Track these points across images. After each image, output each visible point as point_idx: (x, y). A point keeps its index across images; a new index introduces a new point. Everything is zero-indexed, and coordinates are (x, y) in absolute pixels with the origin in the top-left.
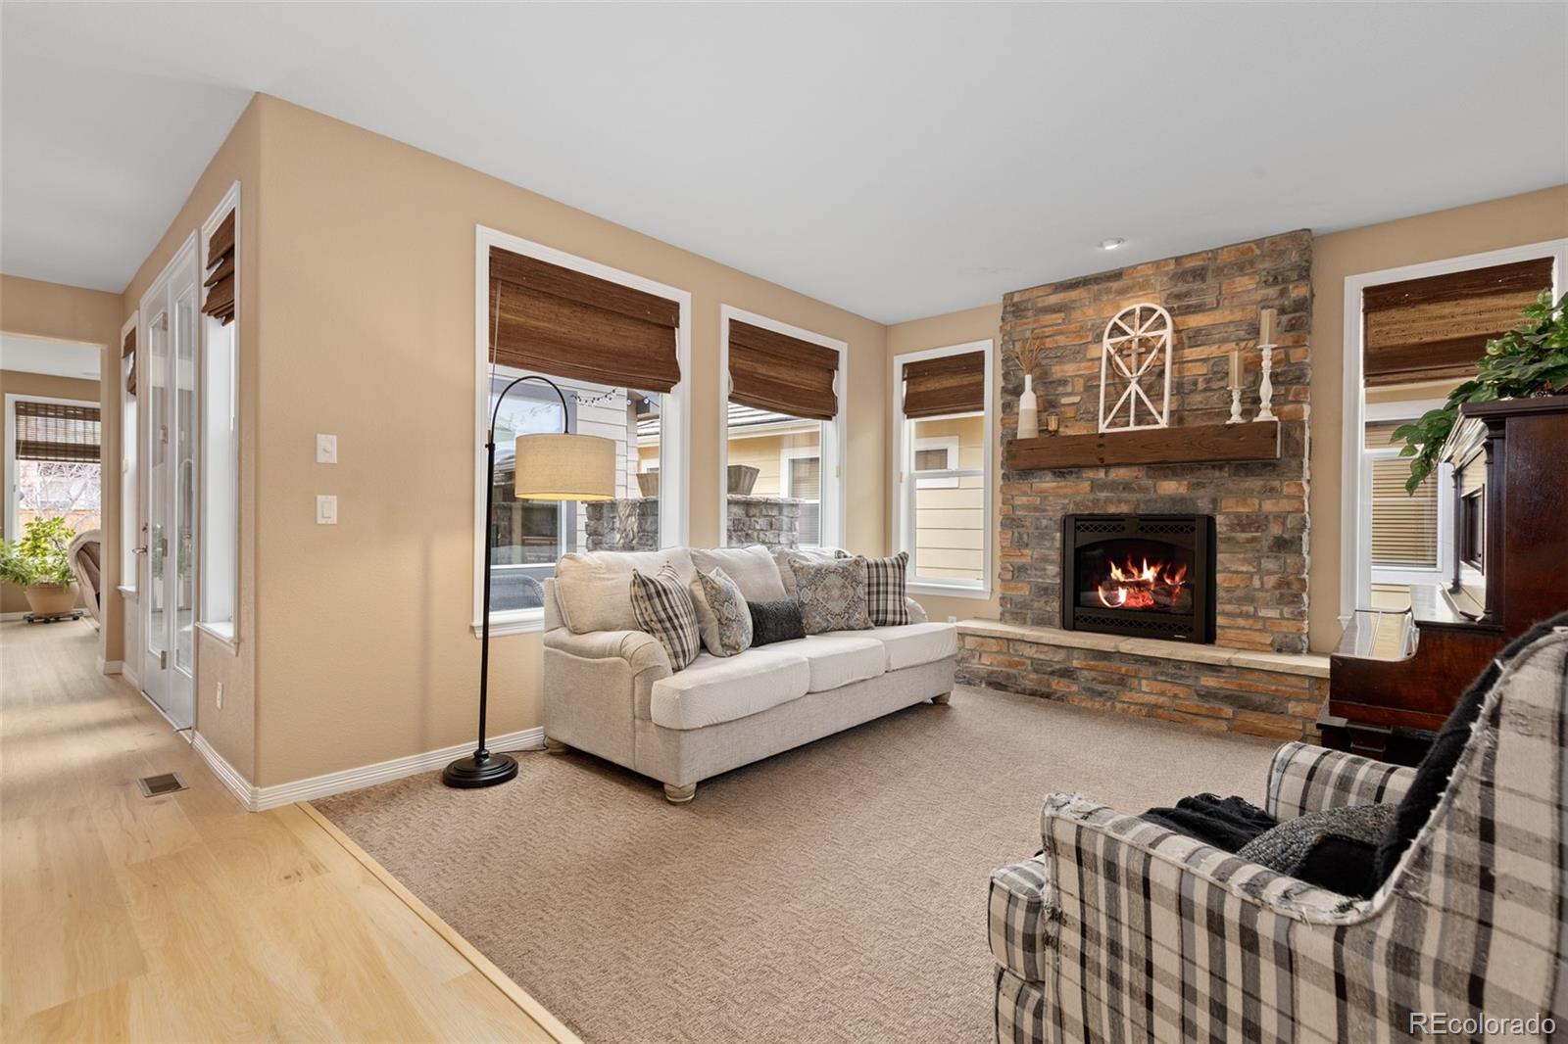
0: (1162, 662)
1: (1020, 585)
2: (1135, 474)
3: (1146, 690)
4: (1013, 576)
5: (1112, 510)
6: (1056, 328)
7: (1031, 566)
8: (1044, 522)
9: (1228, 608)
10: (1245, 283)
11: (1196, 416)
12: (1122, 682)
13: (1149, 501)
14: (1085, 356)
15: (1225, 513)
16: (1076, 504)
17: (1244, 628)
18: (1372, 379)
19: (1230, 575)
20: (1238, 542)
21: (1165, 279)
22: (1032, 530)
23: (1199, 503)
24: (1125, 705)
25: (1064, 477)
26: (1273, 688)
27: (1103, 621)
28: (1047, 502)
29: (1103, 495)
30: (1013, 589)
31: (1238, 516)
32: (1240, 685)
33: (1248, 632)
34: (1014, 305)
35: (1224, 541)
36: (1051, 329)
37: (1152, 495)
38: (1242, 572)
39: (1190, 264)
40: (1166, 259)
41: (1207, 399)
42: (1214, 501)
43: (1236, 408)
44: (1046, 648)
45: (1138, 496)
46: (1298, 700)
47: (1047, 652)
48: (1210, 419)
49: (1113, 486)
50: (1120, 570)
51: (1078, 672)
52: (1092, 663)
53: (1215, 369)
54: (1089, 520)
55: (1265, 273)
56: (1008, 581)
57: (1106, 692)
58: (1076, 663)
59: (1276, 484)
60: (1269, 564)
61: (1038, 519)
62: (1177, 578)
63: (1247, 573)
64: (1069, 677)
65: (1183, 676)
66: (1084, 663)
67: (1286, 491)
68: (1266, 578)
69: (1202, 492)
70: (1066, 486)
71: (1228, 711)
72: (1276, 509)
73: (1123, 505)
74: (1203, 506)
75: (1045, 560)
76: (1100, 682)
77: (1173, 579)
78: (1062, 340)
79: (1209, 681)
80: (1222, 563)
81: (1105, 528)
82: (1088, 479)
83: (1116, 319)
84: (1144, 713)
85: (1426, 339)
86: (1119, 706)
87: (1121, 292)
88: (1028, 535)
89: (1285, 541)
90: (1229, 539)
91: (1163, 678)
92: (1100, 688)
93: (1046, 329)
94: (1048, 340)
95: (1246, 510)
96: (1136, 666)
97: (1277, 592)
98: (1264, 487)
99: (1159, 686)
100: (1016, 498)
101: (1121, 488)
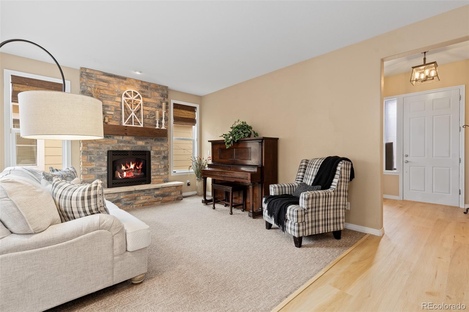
0: (146, 190)
1: (91, 175)
2: (131, 139)
3: (142, 199)
4: (88, 173)
5: (125, 149)
6: (104, 87)
7: (96, 168)
8: (101, 153)
9: (154, 174)
10: (156, 94)
11: (147, 125)
12: (135, 199)
13: (135, 147)
14: (115, 100)
15: (153, 150)
16: (113, 147)
17: (157, 178)
18: (174, 123)
19: (154, 166)
20: (156, 157)
21: (139, 85)
22: (96, 155)
23: (148, 148)
24: (137, 205)
25: (108, 138)
26: (169, 190)
27: (122, 183)
28: (102, 146)
29: (121, 144)
30: (88, 178)
31: (156, 151)
32: (163, 191)
33: (158, 179)
34: (86, 73)
35: (153, 157)
36: (102, 87)
37: (136, 145)
38: (157, 165)
39: (144, 84)
40: (139, 80)
41: (149, 121)
42: (151, 147)
43: (157, 124)
44: (111, 195)
45: (132, 145)
46: (173, 192)
47: (111, 196)
48: (150, 126)
49: (125, 142)
50: (124, 166)
51: (122, 200)
52: (127, 195)
53: (151, 114)
54: (117, 152)
55: (160, 93)
56: (86, 175)
57: (131, 203)
58: (122, 197)
59: (163, 144)
60: (162, 162)
61: (98, 152)
62: (140, 166)
63: (158, 165)
64: (119, 202)
65: (151, 193)
66: (125, 196)
67: (165, 145)
68: (161, 166)
69: (148, 145)
70: (108, 141)
71: (161, 198)
72: (163, 150)
73: (128, 148)
74: (149, 149)
75: (101, 166)
76: (129, 201)
77: (139, 167)
78: (107, 92)
79: (157, 192)
80: (153, 163)
81: (122, 155)
82: (116, 139)
83: (126, 92)
84: (141, 206)
85: (182, 116)
86: (134, 206)
87: (127, 84)
88: (94, 157)
89: (165, 157)
90: (154, 157)
91: (146, 195)
92: (129, 202)
93: (101, 87)
94: (101, 90)
95: (158, 150)
96: (139, 193)
97: (164, 169)
98: (161, 144)
99: (145, 197)
100: (89, 144)
101: (127, 143)
